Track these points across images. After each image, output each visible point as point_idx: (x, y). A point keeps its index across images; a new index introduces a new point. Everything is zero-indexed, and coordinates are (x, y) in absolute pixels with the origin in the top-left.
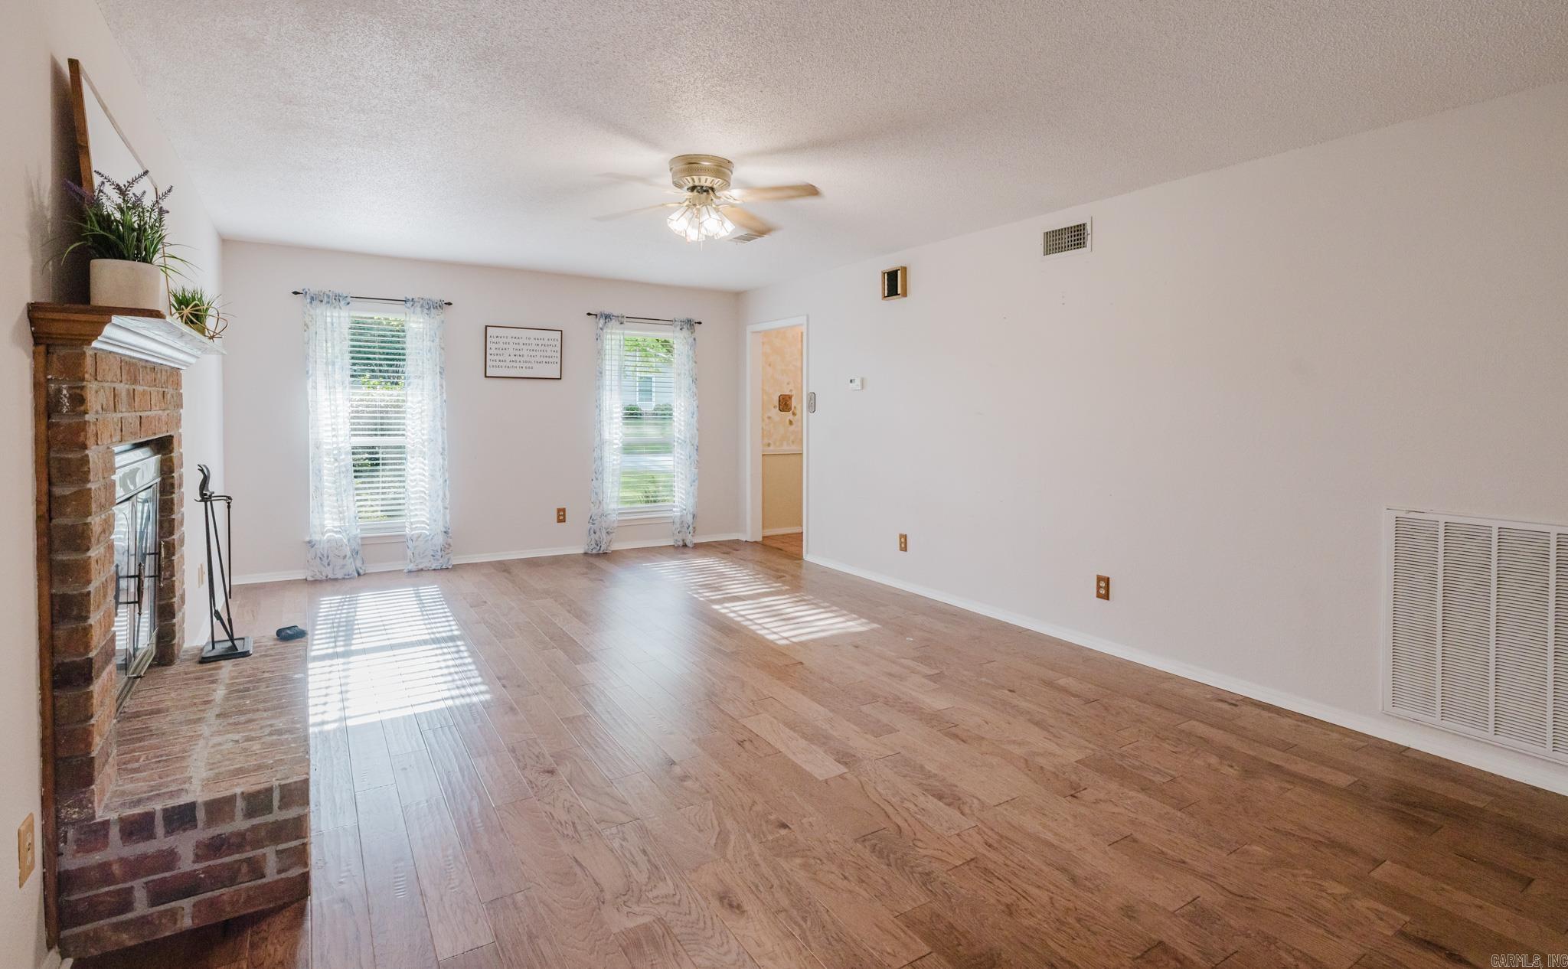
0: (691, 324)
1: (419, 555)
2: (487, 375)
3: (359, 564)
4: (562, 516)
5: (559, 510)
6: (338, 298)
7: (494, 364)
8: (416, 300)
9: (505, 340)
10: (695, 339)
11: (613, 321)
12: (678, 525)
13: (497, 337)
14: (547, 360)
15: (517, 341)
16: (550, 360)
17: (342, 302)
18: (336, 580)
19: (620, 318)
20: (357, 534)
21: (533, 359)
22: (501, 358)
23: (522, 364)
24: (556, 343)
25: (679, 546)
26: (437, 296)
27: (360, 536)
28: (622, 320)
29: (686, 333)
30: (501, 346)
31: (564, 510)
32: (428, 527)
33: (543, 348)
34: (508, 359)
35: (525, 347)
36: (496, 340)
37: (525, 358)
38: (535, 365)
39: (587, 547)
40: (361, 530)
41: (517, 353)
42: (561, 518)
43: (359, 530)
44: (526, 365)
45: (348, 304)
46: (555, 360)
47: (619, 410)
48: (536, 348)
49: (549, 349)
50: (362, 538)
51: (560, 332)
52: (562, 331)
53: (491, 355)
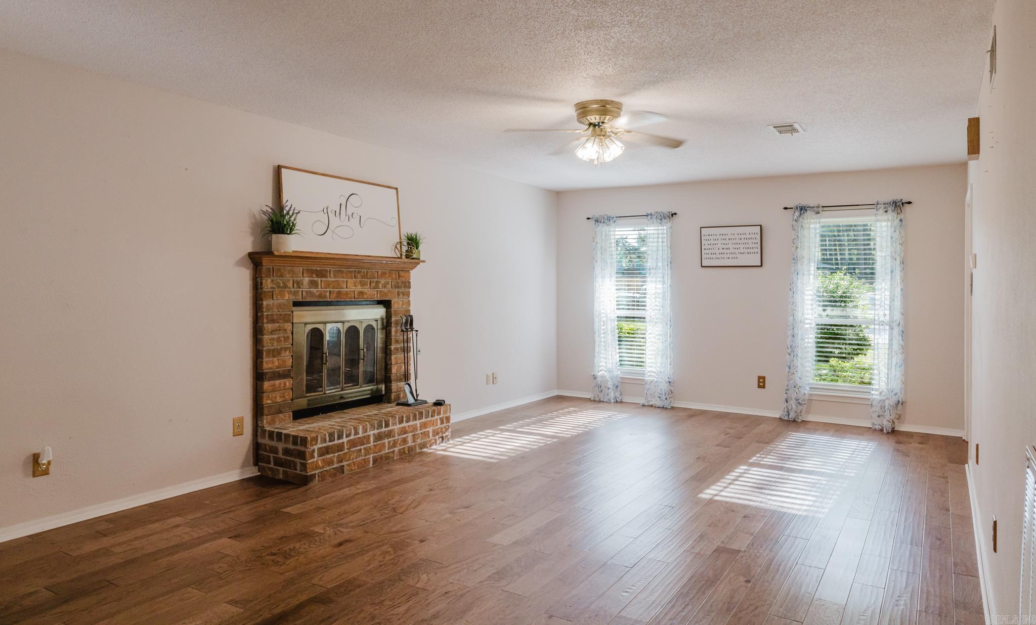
0: (898, 205)
1: (650, 395)
2: (703, 265)
3: (618, 394)
4: (762, 382)
5: (760, 378)
6: (609, 219)
7: (707, 256)
8: (653, 214)
9: (715, 237)
10: (901, 220)
11: (808, 211)
12: (878, 409)
13: (709, 235)
14: (749, 251)
15: (724, 237)
16: (752, 251)
17: (611, 221)
18: (603, 402)
19: (815, 209)
20: (618, 375)
21: (737, 251)
22: (713, 251)
23: (728, 256)
24: (756, 236)
25: (875, 430)
26: (667, 209)
27: (620, 376)
28: (818, 210)
29: (891, 215)
30: (712, 242)
31: (764, 378)
32: (656, 376)
33: (745, 241)
34: (718, 252)
35: (731, 242)
36: (708, 238)
37: (732, 251)
38: (738, 255)
39: (782, 413)
40: (621, 372)
41: (725, 246)
42: (761, 384)
43: (619, 372)
44: (731, 256)
45: (615, 221)
46: (756, 250)
47: (811, 293)
48: (738, 241)
49: (750, 241)
50: (621, 378)
51: (759, 227)
52: (761, 226)
53: (705, 249)
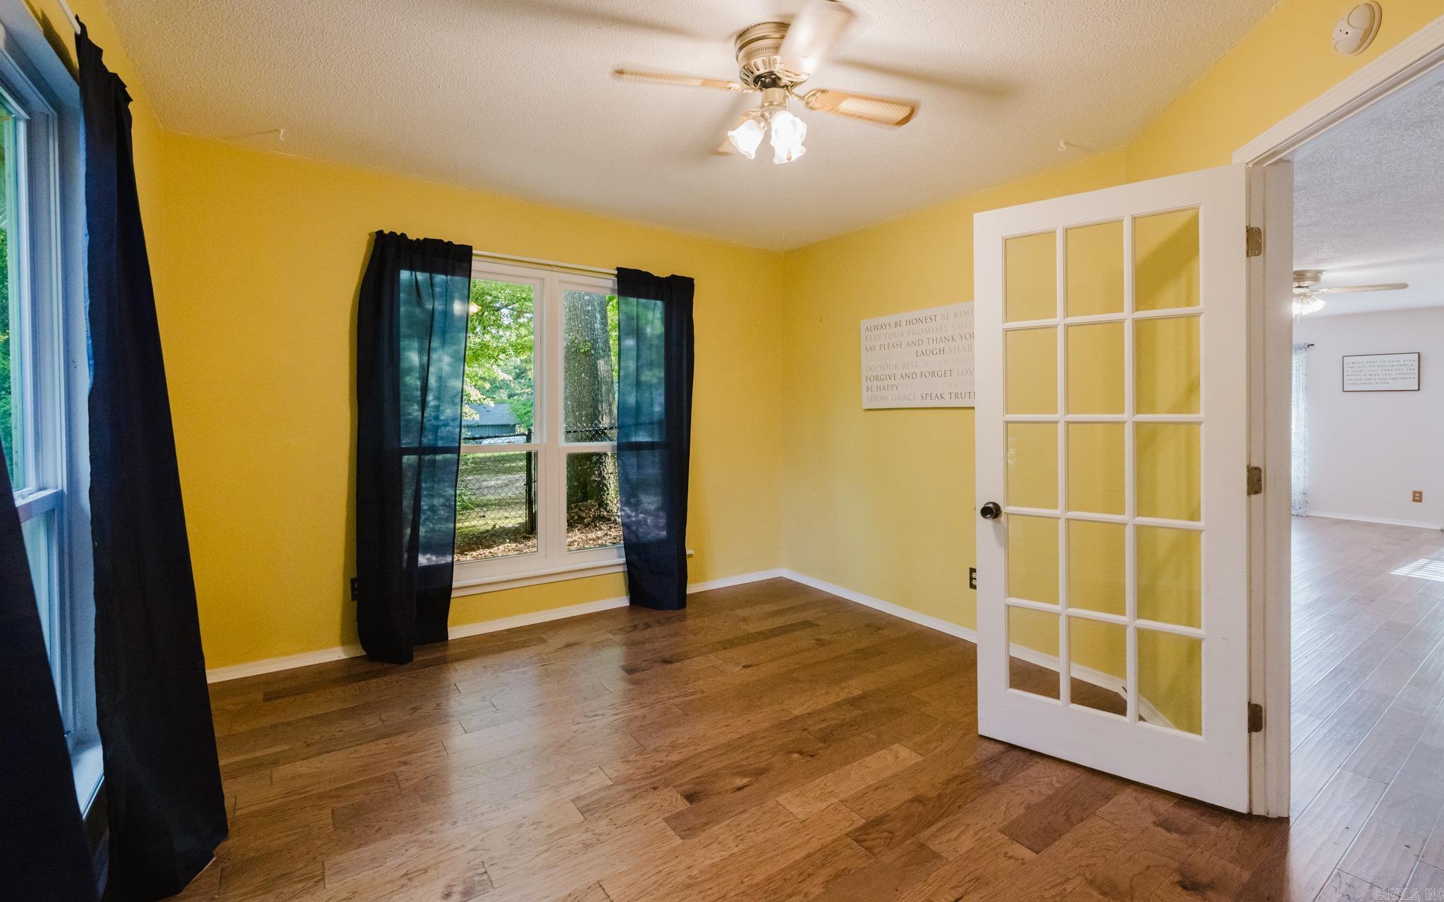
2: (1344, 390)
4: (1418, 497)
7: (1351, 382)
9: (1361, 365)
13: (1353, 363)
14: (1404, 376)
15: (1371, 364)
16: (1407, 376)
21: (1389, 377)
22: (1357, 378)
23: (1377, 381)
24: (1412, 363)
30: (1357, 369)
31: (1420, 493)
33: (1399, 368)
34: (1364, 378)
35: (1380, 368)
37: (1381, 376)
38: (1391, 381)
41: (1373, 373)
44: (1381, 381)
46: (1412, 376)
48: (1391, 368)
49: (1405, 368)
51: (1417, 355)
52: (1419, 353)
53: (1348, 376)
